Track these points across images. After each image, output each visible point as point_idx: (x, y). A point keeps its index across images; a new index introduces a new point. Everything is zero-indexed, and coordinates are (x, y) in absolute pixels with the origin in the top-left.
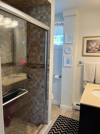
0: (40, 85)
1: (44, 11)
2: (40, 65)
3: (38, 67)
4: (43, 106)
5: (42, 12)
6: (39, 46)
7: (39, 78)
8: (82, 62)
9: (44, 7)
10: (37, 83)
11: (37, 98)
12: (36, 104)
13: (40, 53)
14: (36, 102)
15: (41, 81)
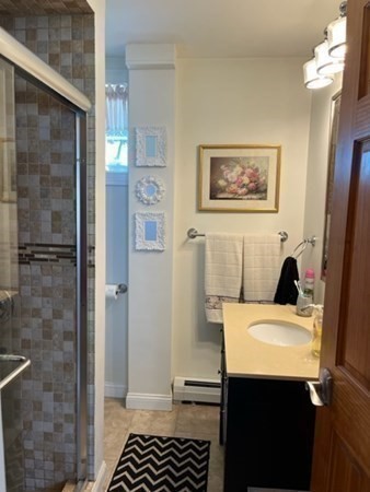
0: (55, 328)
1: (66, 36)
2: (51, 249)
3: (42, 256)
4: (72, 411)
5: (54, 38)
6: (46, 170)
7: (48, 302)
8: (199, 233)
9: (66, 22)
10: (40, 321)
11: (45, 384)
12: (40, 409)
13: (53, 201)
14: (41, 403)
15: (57, 315)
